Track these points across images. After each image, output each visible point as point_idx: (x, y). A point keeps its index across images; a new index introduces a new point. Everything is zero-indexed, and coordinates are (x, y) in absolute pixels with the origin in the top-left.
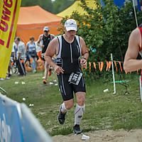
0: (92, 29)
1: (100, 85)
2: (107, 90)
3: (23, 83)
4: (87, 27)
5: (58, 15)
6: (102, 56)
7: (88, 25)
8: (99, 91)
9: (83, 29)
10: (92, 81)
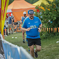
0: (51, 12)
1: (55, 39)
2: (58, 42)
3: (16, 38)
4: (48, 11)
5: (34, 4)
6: (55, 25)
7: (49, 9)
8: (54, 42)
9: (46, 11)
10: (50, 37)
